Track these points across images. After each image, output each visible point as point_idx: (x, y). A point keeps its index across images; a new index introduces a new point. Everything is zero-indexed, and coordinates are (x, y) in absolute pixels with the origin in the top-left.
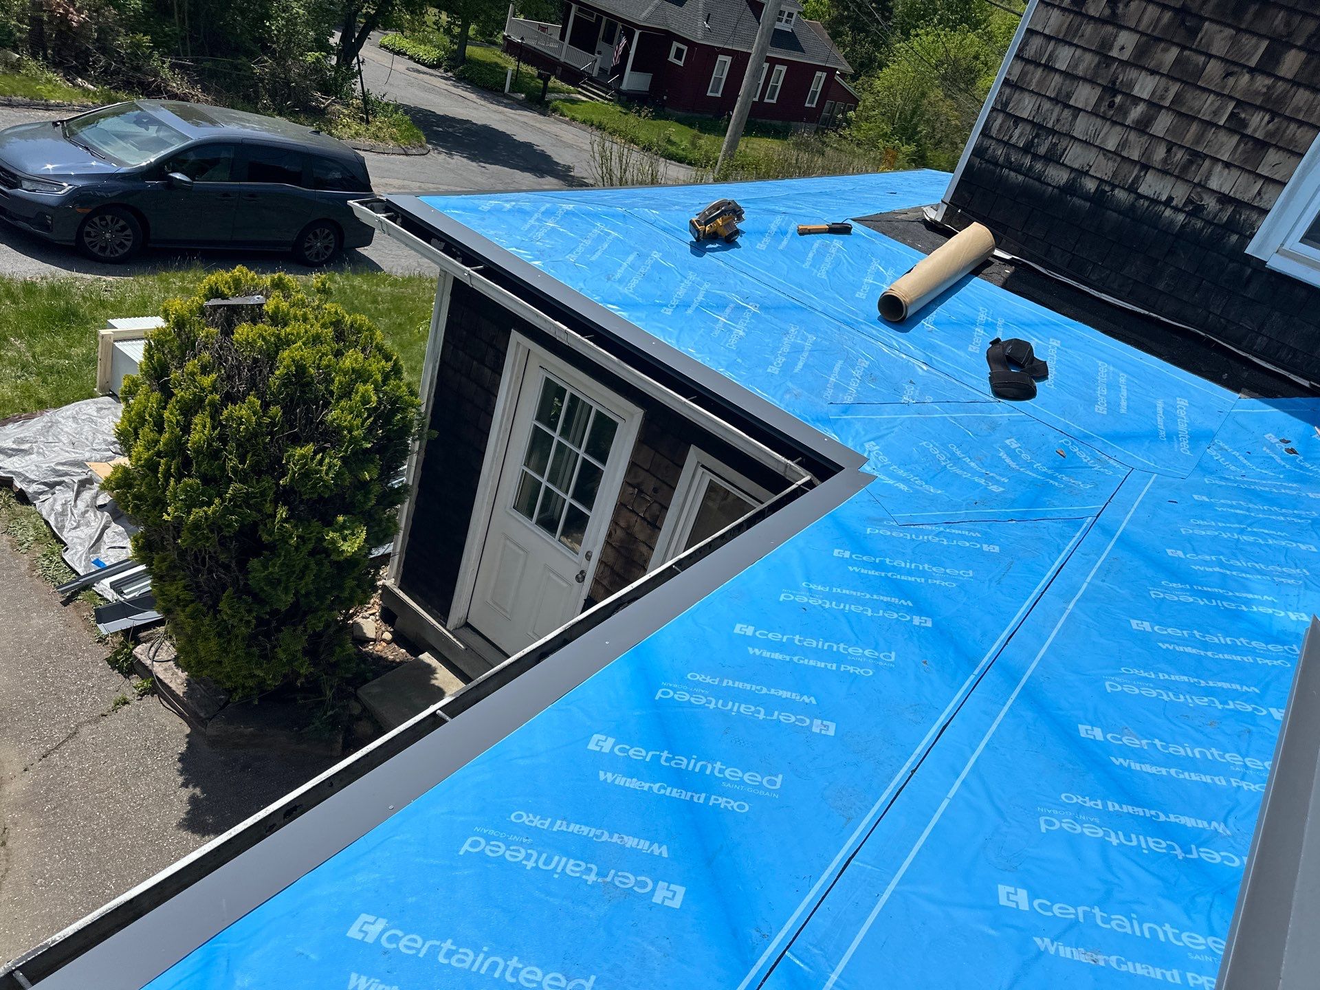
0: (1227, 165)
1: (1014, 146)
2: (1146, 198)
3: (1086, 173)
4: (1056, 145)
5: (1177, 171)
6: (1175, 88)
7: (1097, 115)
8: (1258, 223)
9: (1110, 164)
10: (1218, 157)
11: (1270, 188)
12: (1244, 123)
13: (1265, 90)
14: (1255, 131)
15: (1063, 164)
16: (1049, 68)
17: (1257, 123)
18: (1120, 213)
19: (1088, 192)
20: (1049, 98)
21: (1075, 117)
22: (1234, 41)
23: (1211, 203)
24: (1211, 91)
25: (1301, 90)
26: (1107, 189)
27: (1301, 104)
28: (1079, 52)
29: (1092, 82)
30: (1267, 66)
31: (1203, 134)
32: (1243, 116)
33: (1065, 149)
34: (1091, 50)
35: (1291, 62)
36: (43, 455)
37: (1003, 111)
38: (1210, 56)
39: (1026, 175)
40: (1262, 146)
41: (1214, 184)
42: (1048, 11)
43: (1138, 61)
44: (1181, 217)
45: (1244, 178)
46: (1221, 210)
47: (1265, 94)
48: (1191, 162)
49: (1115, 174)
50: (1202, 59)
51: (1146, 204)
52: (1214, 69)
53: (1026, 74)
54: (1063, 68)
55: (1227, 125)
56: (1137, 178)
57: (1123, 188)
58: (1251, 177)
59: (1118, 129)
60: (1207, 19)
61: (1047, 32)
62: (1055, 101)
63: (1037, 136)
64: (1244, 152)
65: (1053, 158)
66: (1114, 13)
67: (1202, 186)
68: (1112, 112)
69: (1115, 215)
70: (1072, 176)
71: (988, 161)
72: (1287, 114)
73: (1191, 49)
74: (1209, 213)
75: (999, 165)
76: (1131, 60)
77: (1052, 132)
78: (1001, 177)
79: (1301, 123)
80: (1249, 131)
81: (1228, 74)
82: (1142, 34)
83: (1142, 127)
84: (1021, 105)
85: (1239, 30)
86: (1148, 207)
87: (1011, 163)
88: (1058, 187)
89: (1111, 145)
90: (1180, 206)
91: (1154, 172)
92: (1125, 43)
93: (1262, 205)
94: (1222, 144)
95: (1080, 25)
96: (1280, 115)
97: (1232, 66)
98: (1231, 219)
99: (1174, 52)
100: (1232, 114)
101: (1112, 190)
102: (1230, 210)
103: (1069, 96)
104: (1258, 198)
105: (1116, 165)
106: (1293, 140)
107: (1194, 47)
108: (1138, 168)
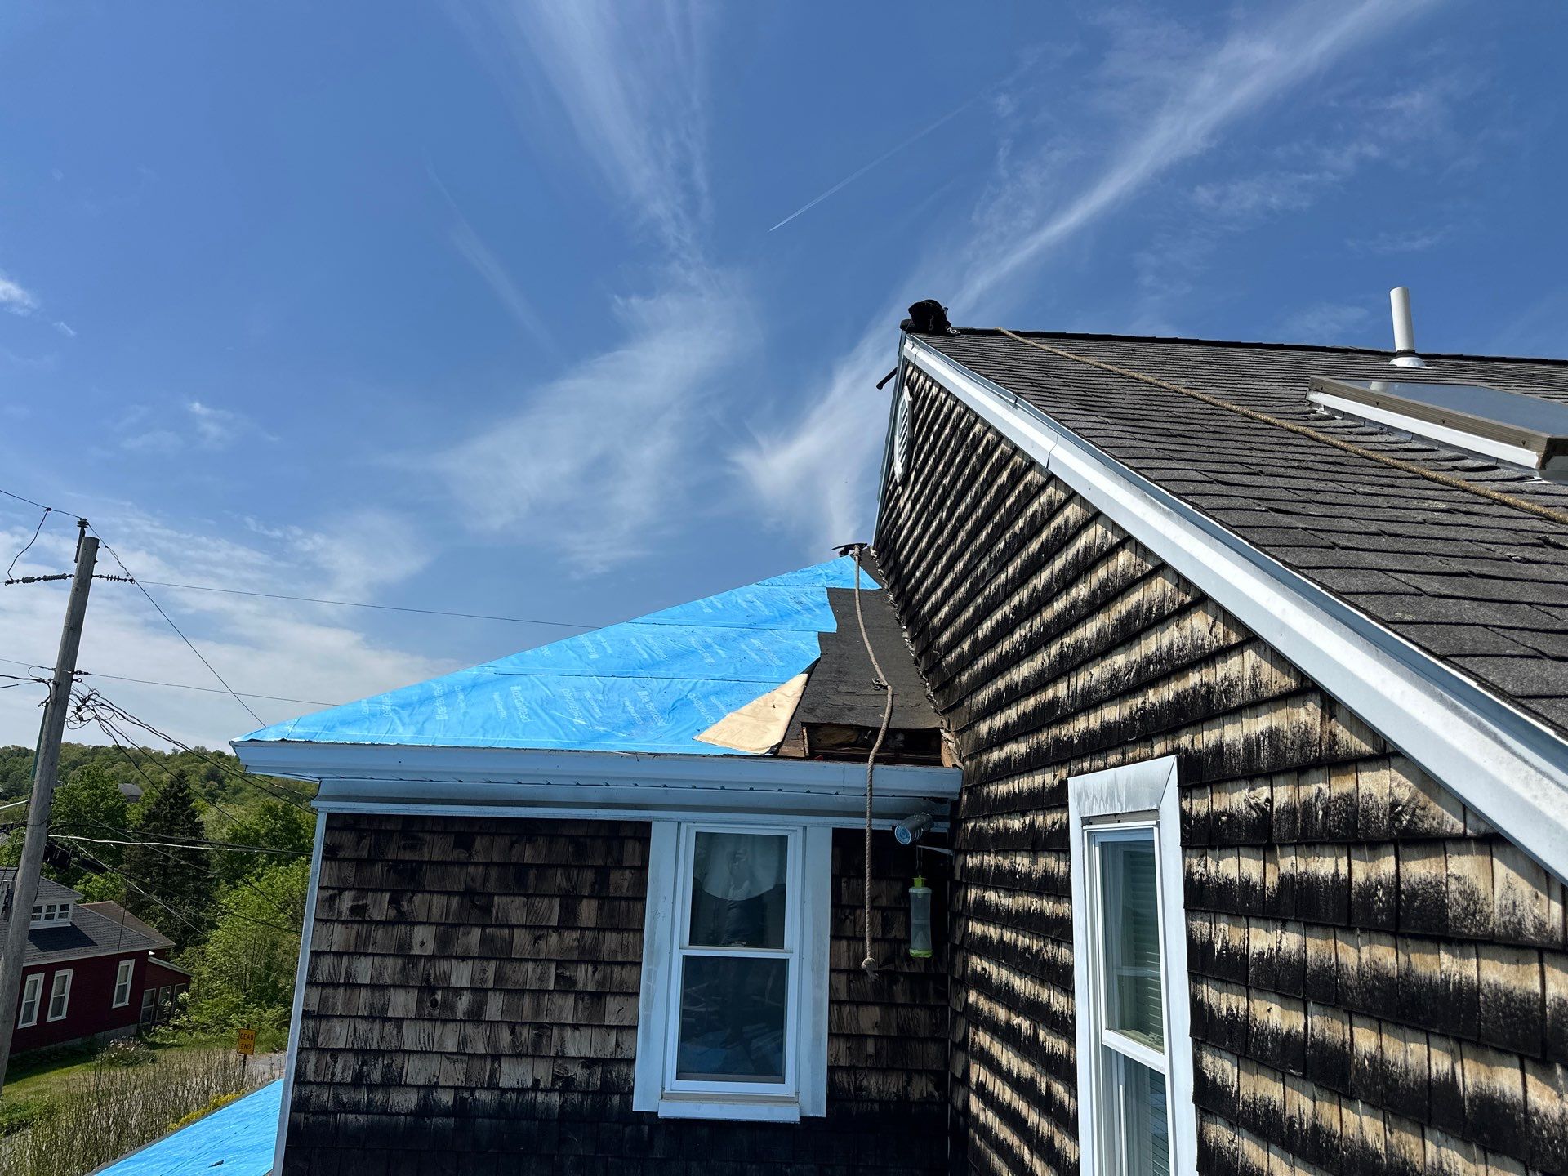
0: (576, 1027)
1: (341, 1084)
2: (512, 1090)
3: (436, 1086)
4: (389, 1066)
5: (530, 1050)
6: (492, 967)
7: (424, 1019)
8: (631, 1076)
9: (458, 1066)
10: (563, 1021)
11: (625, 1037)
12: (572, 981)
13: (576, 943)
14: (585, 984)
15: (406, 1085)
16: (351, 985)
17: (584, 976)
18: (490, 1117)
19: (446, 1106)
20: (363, 1017)
21: (400, 1029)
22: (530, 908)
23: (578, 1072)
24: (527, 960)
25: (608, 935)
26: (466, 1095)
27: (614, 947)
28: (377, 960)
29: (404, 986)
30: (568, 920)
31: (538, 1003)
32: (568, 974)
33: (402, 1068)
34: (389, 955)
35: (588, 911)
37: (313, 1047)
38: (513, 927)
39: (368, 1113)
40: (598, 997)
41: (571, 1051)
42: (328, 928)
43: (445, 950)
44: (556, 1098)
45: (597, 1035)
46: (590, 1075)
47: (578, 947)
48: (539, 1036)
49: (468, 1077)
50: (506, 931)
51: (514, 1096)
52: (521, 938)
53: (327, 998)
54: (367, 981)
55: (557, 988)
56: (493, 1071)
57: (482, 1088)
58: (603, 1031)
59: (452, 1026)
60: (494, 894)
61: (334, 949)
62: (371, 1018)
63: (364, 1063)
64: (585, 1008)
65: (392, 1081)
66: (400, 913)
67: (561, 1056)
68: (438, 1011)
69: (487, 1121)
70: (422, 1094)
71: (314, 1113)
72: (605, 960)
73: (491, 926)
74: (581, 1082)
75: (330, 1112)
76: (436, 953)
77: (380, 1053)
78: (337, 1127)
79: (623, 964)
80: (580, 987)
81: (537, 939)
82: (438, 924)
83: (476, 1015)
84: (332, 1035)
85: (528, 896)
86: (518, 1099)
87: (344, 1105)
88: (411, 1113)
89: (451, 1046)
90: (549, 1086)
91: (507, 1058)
92: (423, 938)
93: (626, 1055)
94: (561, 1008)
95: (369, 933)
96: (600, 963)
97: (538, 931)
98: (604, 1079)
99: (476, 934)
100: (557, 975)
101: (472, 1095)
102: (599, 1071)
103: (384, 1007)
104: (619, 1050)
105: (465, 1065)
106: (622, 982)
107: (493, 923)
108: (489, 1061)
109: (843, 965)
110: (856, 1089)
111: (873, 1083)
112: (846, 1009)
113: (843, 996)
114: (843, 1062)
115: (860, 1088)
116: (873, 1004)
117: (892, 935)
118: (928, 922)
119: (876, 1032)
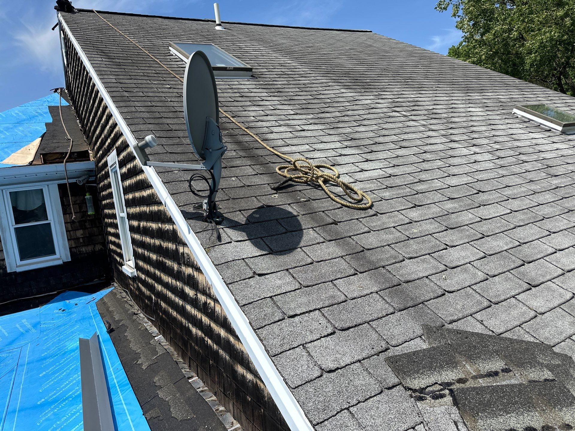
8: (5, 263)
109: (69, 221)
110: (79, 252)
111: (84, 249)
112: (72, 232)
113: (70, 229)
114: (73, 246)
115: (80, 251)
116: (80, 229)
117: (82, 210)
118: (92, 205)
119: (82, 236)
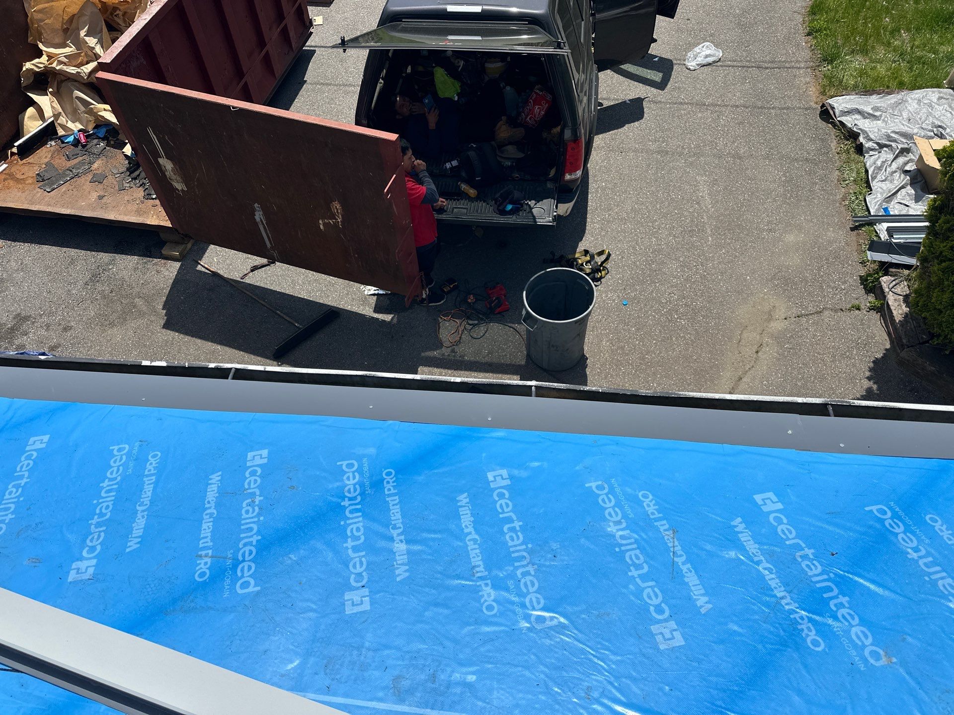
36: (886, 122)
